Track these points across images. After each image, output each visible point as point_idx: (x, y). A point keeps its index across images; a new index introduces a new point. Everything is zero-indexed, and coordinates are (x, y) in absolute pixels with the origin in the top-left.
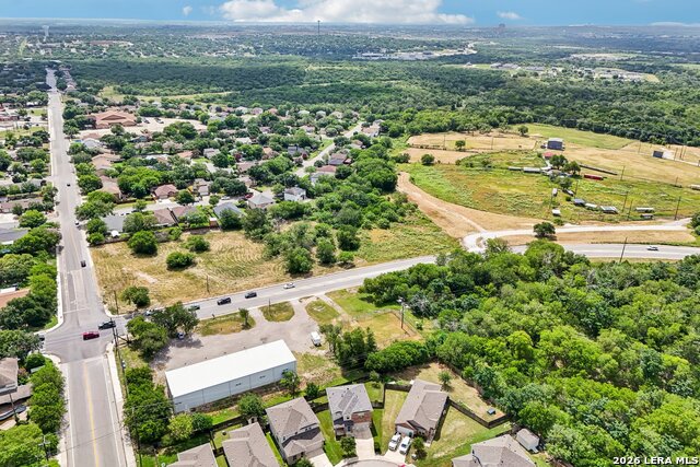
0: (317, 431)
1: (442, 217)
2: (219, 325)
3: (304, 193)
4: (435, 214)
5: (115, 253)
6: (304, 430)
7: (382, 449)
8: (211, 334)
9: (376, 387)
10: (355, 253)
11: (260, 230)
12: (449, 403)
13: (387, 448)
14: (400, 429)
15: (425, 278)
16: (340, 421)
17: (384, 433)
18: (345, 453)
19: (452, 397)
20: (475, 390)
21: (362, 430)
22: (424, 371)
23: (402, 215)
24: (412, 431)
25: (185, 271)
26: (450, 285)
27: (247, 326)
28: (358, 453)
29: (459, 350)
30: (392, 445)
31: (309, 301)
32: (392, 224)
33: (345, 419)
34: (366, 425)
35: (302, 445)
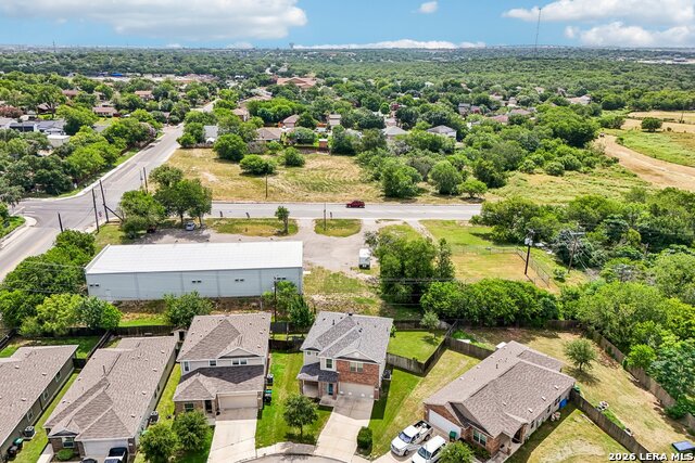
0: (254, 371)
1: (657, 175)
2: (248, 226)
3: (454, 134)
4: (647, 171)
5: (198, 156)
6: (229, 363)
7: (376, 446)
8: (231, 232)
9: (429, 341)
10: (495, 190)
11: (370, 152)
12: (573, 401)
13: (388, 448)
14: (434, 417)
15: (594, 214)
16: (313, 368)
17: (398, 418)
18: (296, 431)
19: (586, 392)
20: (650, 397)
21: (358, 400)
22: (542, 340)
23: (589, 165)
24: (458, 430)
25: (257, 179)
26: (643, 232)
27: (283, 233)
28: (321, 438)
29: (628, 310)
30: (399, 444)
31: (389, 223)
32: (567, 173)
33: (323, 367)
34: (368, 393)
35: (211, 387)
